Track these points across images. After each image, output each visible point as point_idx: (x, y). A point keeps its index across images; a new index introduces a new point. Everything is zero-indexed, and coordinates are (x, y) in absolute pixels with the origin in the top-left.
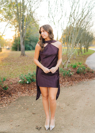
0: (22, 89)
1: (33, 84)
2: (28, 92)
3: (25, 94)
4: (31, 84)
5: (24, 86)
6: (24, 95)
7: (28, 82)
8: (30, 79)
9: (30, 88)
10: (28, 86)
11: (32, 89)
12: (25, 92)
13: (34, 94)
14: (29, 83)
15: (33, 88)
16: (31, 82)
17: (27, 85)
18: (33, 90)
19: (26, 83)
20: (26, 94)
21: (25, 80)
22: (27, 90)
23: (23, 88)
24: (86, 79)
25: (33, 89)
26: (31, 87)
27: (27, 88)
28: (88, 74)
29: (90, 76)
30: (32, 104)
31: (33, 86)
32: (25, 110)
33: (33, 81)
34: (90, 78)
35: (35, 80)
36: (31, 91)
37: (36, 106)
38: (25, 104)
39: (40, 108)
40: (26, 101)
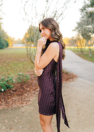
1: (9, 92)
2: (5, 102)
4: (6, 92)
6: (1, 108)
7: (3, 90)
8: (6, 86)
9: (6, 98)
10: (3, 95)
11: (8, 99)
12: (1, 102)
13: (13, 105)
15: (9, 97)
16: (7, 89)
17: (2, 94)
18: (10, 99)
19: (1, 91)
22: (3, 100)
25: (10, 98)
27: (2, 97)
28: (64, 76)
29: (66, 78)
30: (15, 120)
31: (9, 93)
32: (8, 130)
33: (9, 88)
34: (67, 79)
35: (11, 87)
36: (8, 101)
37: (21, 123)
38: (6, 121)
39: (27, 126)
40: (5, 117)
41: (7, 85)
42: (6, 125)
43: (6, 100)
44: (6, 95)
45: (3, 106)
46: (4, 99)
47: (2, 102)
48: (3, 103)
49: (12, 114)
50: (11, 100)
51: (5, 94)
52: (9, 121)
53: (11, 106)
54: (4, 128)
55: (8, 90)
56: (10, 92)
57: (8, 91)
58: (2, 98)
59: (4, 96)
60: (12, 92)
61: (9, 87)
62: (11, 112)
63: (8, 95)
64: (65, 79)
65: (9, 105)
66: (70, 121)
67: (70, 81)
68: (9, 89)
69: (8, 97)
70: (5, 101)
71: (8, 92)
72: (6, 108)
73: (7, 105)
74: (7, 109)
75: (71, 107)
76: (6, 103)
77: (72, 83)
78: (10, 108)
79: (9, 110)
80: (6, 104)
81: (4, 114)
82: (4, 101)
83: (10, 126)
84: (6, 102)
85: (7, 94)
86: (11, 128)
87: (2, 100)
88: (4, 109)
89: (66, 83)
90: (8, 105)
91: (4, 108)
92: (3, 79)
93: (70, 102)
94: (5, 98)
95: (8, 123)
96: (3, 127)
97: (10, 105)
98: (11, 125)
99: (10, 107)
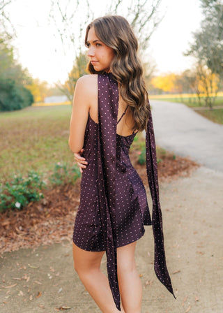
0: (4, 227)
1: (32, 210)
2: (24, 233)
3: (16, 244)
4: (26, 209)
5: (8, 217)
6: (14, 246)
7: (18, 205)
8: (25, 195)
9: (27, 222)
10: (20, 216)
11: (32, 225)
12: (15, 234)
13: (43, 239)
14: (22, 207)
15: (34, 221)
16: (27, 202)
17: (18, 214)
18: (36, 226)
19: (14, 208)
21: (9, 198)
22: (21, 228)
23: (6, 223)
24: (163, 178)
25: (37, 223)
26: (31, 218)
27: (17, 222)
28: (166, 164)
29: (171, 169)
30: (49, 275)
31: (33, 212)
32: (31, 299)
33: (32, 200)
34: (174, 173)
35: (37, 196)
36: (32, 229)
37: (62, 282)
38: (26, 278)
39: (77, 286)
40: (25, 268)
41: (28, 192)
42: (26, 288)
43: (28, 227)
44: (25, 216)
45: (21, 243)
46: (21, 225)
47: (17, 233)
48: (19, 236)
49: (41, 260)
50: (39, 228)
51: (25, 213)
52: (34, 277)
53: (37, 241)
54: (21, 293)
55: (31, 204)
56: (36, 209)
57: (31, 206)
58: (16, 225)
59: (21, 219)
60: (40, 208)
61: (33, 197)
62: (37, 255)
63: (32, 215)
64: (169, 173)
65: (35, 240)
66: (179, 272)
67: (183, 177)
68: (34, 202)
69: (30, 222)
70: (25, 229)
71: (30, 210)
72: (27, 247)
73: (29, 241)
74: (30, 250)
75: (182, 238)
76: (28, 234)
77: (186, 180)
78: (36, 247)
79: (34, 250)
80: (26, 238)
81: (23, 260)
82: (23, 230)
83: (35, 288)
84: (26, 233)
85: (29, 214)
86: (39, 293)
87: (17, 229)
88: (21, 250)
89: (170, 182)
90: (30, 239)
91: (23, 247)
92: (17, 180)
93: (179, 225)
94: (24, 223)
95: (30, 281)
96: (18, 292)
97: (37, 239)
98: (37, 287)
99: (36, 243)
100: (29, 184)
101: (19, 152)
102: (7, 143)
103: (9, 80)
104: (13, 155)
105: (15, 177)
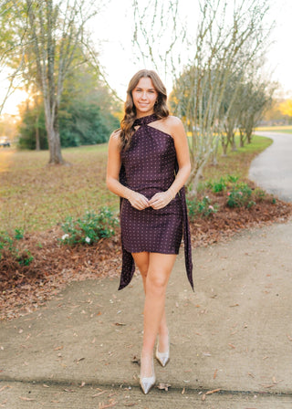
0: (74, 260)
2: (92, 267)
4: (96, 245)
5: (78, 251)
6: (82, 277)
7: (88, 240)
8: (96, 230)
9: (96, 257)
10: (89, 251)
11: (101, 260)
12: (83, 267)
13: (110, 273)
14: (92, 244)
15: (104, 256)
16: (97, 238)
17: (87, 249)
18: (104, 262)
19: (84, 243)
20: (88, 273)
21: (80, 233)
22: (89, 262)
23: (76, 257)
25: (106, 259)
26: (100, 253)
27: (86, 256)
28: (260, 209)
30: (111, 300)
31: (104, 249)
32: (92, 316)
33: (103, 236)
34: (269, 218)
35: (107, 233)
36: (101, 263)
37: (122, 306)
40: (89, 294)
41: (98, 227)
43: (96, 262)
44: (95, 251)
45: (88, 275)
46: (89, 259)
47: (85, 266)
48: (87, 269)
49: (105, 289)
50: (107, 263)
51: (95, 249)
52: (96, 301)
53: (104, 274)
54: (84, 312)
55: (102, 240)
56: (107, 246)
57: (102, 242)
58: (85, 258)
59: (90, 254)
60: (110, 245)
61: (104, 234)
62: (102, 285)
63: (102, 251)
64: (263, 217)
65: (102, 273)
67: (278, 223)
68: (105, 239)
69: (99, 257)
70: (93, 264)
71: (100, 246)
73: (96, 273)
74: (96, 281)
76: (96, 268)
77: (281, 226)
78: (102, 279)
79: (100, 281)
80: (94, 271)
81: (88, 288)
82: (91, 265)
83: (97, 309)
84: (94, 267)
85: (99, 250)
86: (99, 313)
87: (85, 263)
90: (98, 272)
91: (90, 278)
92: (89, 215)
94: (93, 257)
95: (93, 304)
96: (81, 311)
97: (104, 272)
100: (100, 220)
101: (97, 191)
102: (85, 181)
103: (93, 106)
104: (90, 195)
105: (88, 213)
